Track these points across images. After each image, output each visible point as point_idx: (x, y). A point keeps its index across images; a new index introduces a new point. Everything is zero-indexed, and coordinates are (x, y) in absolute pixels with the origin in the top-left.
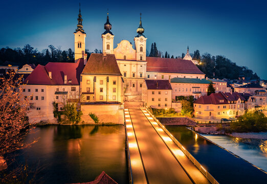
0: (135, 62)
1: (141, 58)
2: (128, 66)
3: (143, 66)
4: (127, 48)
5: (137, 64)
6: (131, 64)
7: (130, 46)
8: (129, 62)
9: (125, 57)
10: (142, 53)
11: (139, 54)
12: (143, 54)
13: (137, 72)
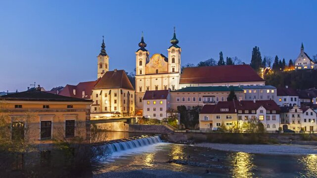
0: (167, 75)
1: (173, 69)
2: (160, 79)
3: (175, 78)
4: (159, 62)
5: (169, 77)
6: (162, 77)
7: (162, 59)
8: (160, 76)
9: (157, 70)
10: (173, 65)
11: (171, 65)
12: (175, 65)
13: (169, 85)
